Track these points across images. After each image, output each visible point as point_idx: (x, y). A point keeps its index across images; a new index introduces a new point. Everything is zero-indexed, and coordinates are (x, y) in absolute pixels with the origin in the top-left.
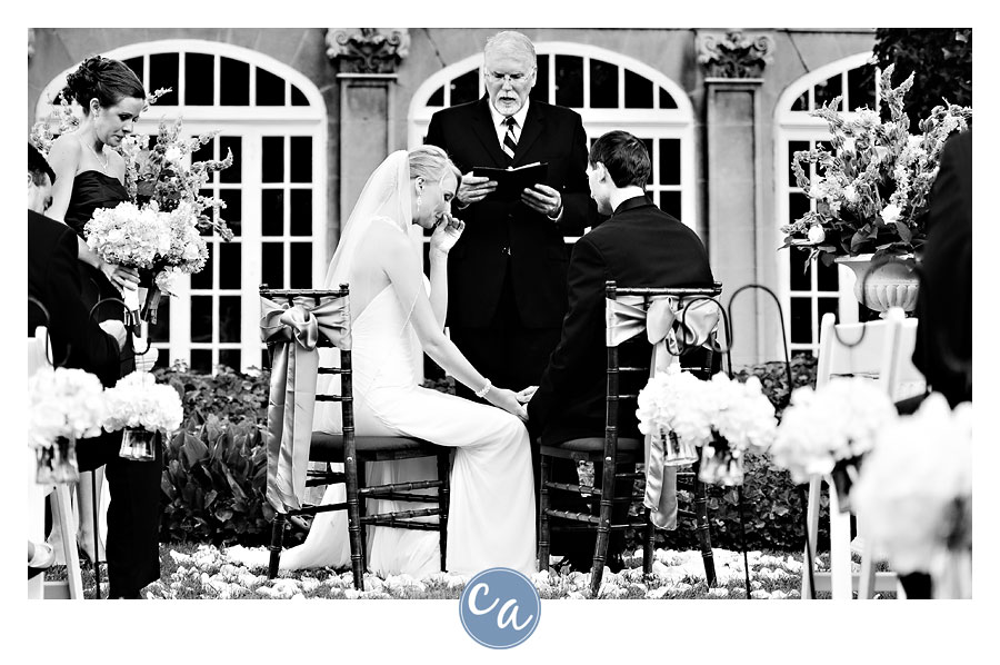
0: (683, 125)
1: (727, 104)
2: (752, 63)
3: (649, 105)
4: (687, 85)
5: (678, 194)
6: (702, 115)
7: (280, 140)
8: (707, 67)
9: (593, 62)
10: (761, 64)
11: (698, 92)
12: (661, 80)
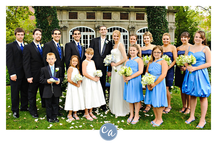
0: (128, 34)
1: (132, 32)
2: (134, 28)
3: (125, 32)
4: (128, 30)
5: (127, 40)
6: (129, 33)
7: (91, 35)
8: (130, 29)
9: (120, 28)
10: (135, 28)
11: (129, 31)
12: (126, 30)
